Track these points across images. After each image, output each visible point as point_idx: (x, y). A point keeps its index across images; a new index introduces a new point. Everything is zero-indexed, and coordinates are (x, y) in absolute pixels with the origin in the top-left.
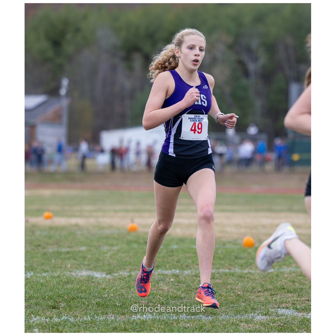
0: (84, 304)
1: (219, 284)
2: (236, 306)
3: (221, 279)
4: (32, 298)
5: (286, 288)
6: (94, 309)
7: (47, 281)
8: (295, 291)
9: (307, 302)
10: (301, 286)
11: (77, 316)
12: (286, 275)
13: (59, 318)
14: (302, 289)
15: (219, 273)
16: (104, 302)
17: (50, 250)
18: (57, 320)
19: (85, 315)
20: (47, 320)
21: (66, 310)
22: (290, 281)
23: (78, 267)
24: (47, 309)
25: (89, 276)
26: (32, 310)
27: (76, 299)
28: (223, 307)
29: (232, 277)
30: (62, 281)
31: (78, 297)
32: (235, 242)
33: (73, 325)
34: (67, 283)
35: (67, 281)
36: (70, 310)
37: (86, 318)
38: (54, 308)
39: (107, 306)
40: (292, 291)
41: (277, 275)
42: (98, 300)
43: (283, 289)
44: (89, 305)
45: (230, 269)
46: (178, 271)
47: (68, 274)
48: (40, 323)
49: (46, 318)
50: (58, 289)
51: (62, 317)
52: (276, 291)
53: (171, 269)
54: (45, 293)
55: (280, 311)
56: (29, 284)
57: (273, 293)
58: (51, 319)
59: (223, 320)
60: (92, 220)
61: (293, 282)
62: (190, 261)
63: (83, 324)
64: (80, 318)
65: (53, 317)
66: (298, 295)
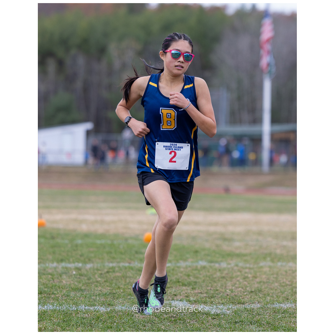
1: (118, 277)
2: (133, 298)
3: (121, 273)
5: (181, 282)
8: (189, 284)
9: (199, 295)
10: (195, 280)
12: (182, 270)
14: (196, 282)
15: (119, 267)
22: (185, 275)
28: (121, 299)
29: (132, 271)
32: (136, 238)
40: (186, 284)
41: (173, 270)
43: (179, 282)
45: (130, 263)
46: (80, 265)
52: (172, 284)
53: (74, 262)
55: (174, 303)
59: (119, 311)
61: (189, 276)
62: (92, 255)
66: (192, 289)
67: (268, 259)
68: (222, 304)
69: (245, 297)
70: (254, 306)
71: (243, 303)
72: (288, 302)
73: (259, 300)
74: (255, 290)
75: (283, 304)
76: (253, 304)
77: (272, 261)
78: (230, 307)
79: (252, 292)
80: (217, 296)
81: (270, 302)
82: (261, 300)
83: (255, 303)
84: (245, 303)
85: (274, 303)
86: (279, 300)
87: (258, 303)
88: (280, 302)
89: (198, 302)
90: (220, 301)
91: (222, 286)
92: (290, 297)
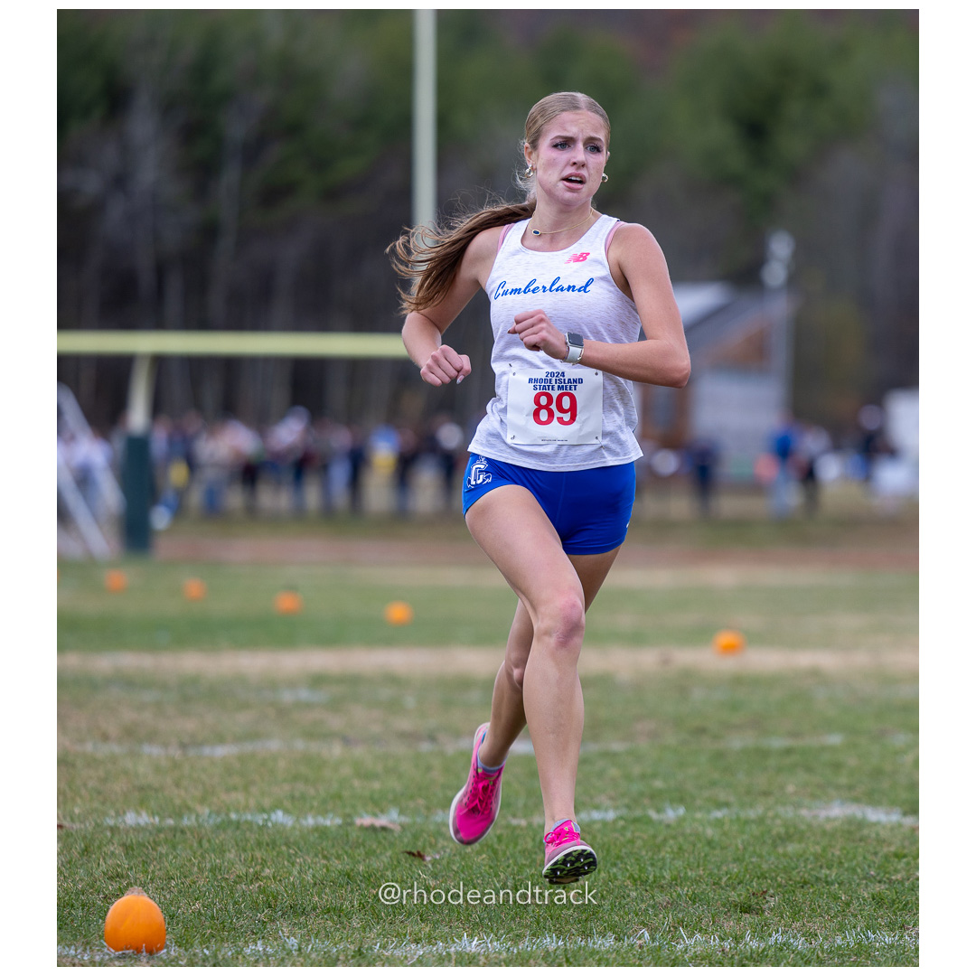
0: (836, 898)
4: (681, 882)
6: (865, 913)
7: (725, 834)
11: (816, 935)
13: (762, 938)
16: (897, 893)
17: (736, 742)
18: (754, 944)
19: (838, 930)
20: (726, 945)
21: (782, 917)
23: (820, 793)
24: (725, 914)
25: (850, 821)
26: (680, 915)
27: (812, 885)
30: (769, 831)
31: (818, 879)
33: (802, 959)
34: (786, 838)
35: (787, 833)
36: (794, 918)
37: (843, 939)
38: (747, 909)
39: (905, 905)
42: (878, 888)
44: (851, 902)
47: (788, 812)
48: (705, 954)
49: (722, 939)
50: (760, 856)
51: (770, 936)
54: (719, 868)
56: (671, 842)
58: (738, 943)
60: (861, 659)
63: (831, 956)
64: (826, 938)
65: (742, 937)
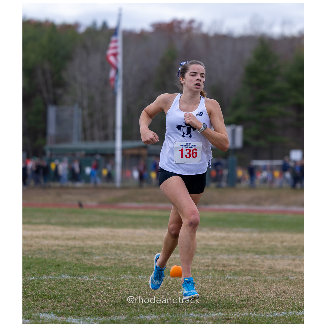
5: (46, 295)
8: (54, 297)
9: (66, 307)
10: (60, 293)
12: (46, 283)
14: (61, 295)
40: (52, 297)
41: (38, 283)
52: (38, 297)
55: (42, 316)
57: (35, 299)
66: (58, 301)
67: (129, 272)
68: (89, 316)
69: (110, 309)
70: (120, 318)
71: (109, 315)
72: (153, 313)
73: (124, 312)
74: (119, 303)
75: (147, 316)
76: (118, 316)
77: (132, 274)
78: (97, 319)
79: (116, 304)
80: (83, 308)
81: (135, 314)
82: (126, 312)
83: (120, 315)
84: (110, 315)
85: (138, 315)
86: (143, 312)
87: (124, 315)
88: (145, 314)
89: (65, 314)
90: (86, 313)
91: (87, 298)
92: (153, 309)
